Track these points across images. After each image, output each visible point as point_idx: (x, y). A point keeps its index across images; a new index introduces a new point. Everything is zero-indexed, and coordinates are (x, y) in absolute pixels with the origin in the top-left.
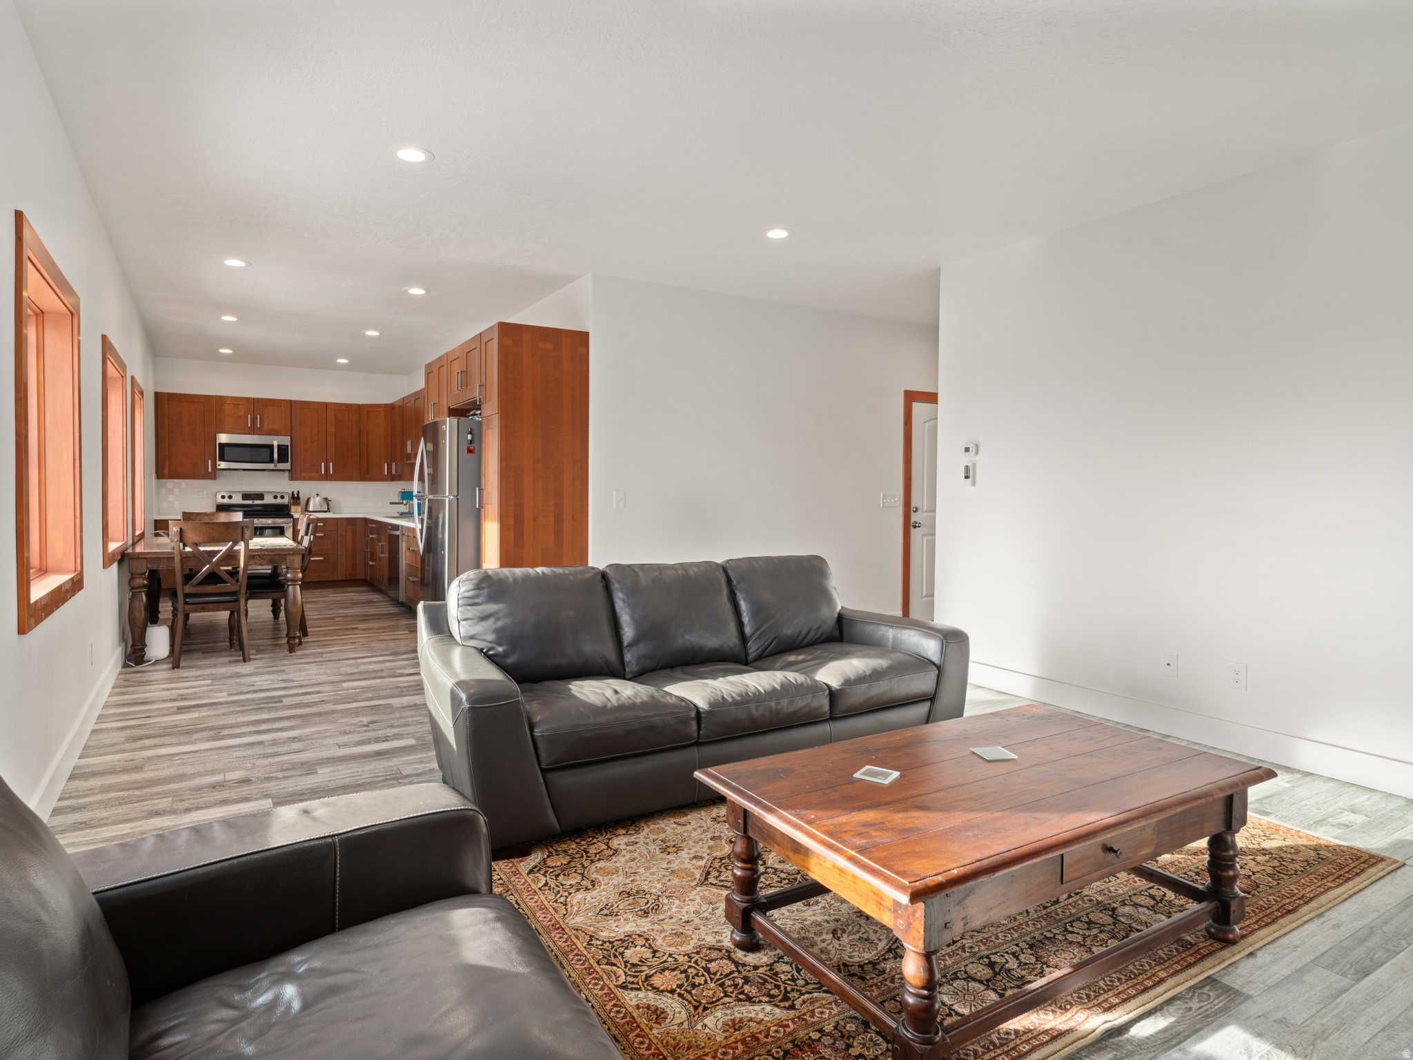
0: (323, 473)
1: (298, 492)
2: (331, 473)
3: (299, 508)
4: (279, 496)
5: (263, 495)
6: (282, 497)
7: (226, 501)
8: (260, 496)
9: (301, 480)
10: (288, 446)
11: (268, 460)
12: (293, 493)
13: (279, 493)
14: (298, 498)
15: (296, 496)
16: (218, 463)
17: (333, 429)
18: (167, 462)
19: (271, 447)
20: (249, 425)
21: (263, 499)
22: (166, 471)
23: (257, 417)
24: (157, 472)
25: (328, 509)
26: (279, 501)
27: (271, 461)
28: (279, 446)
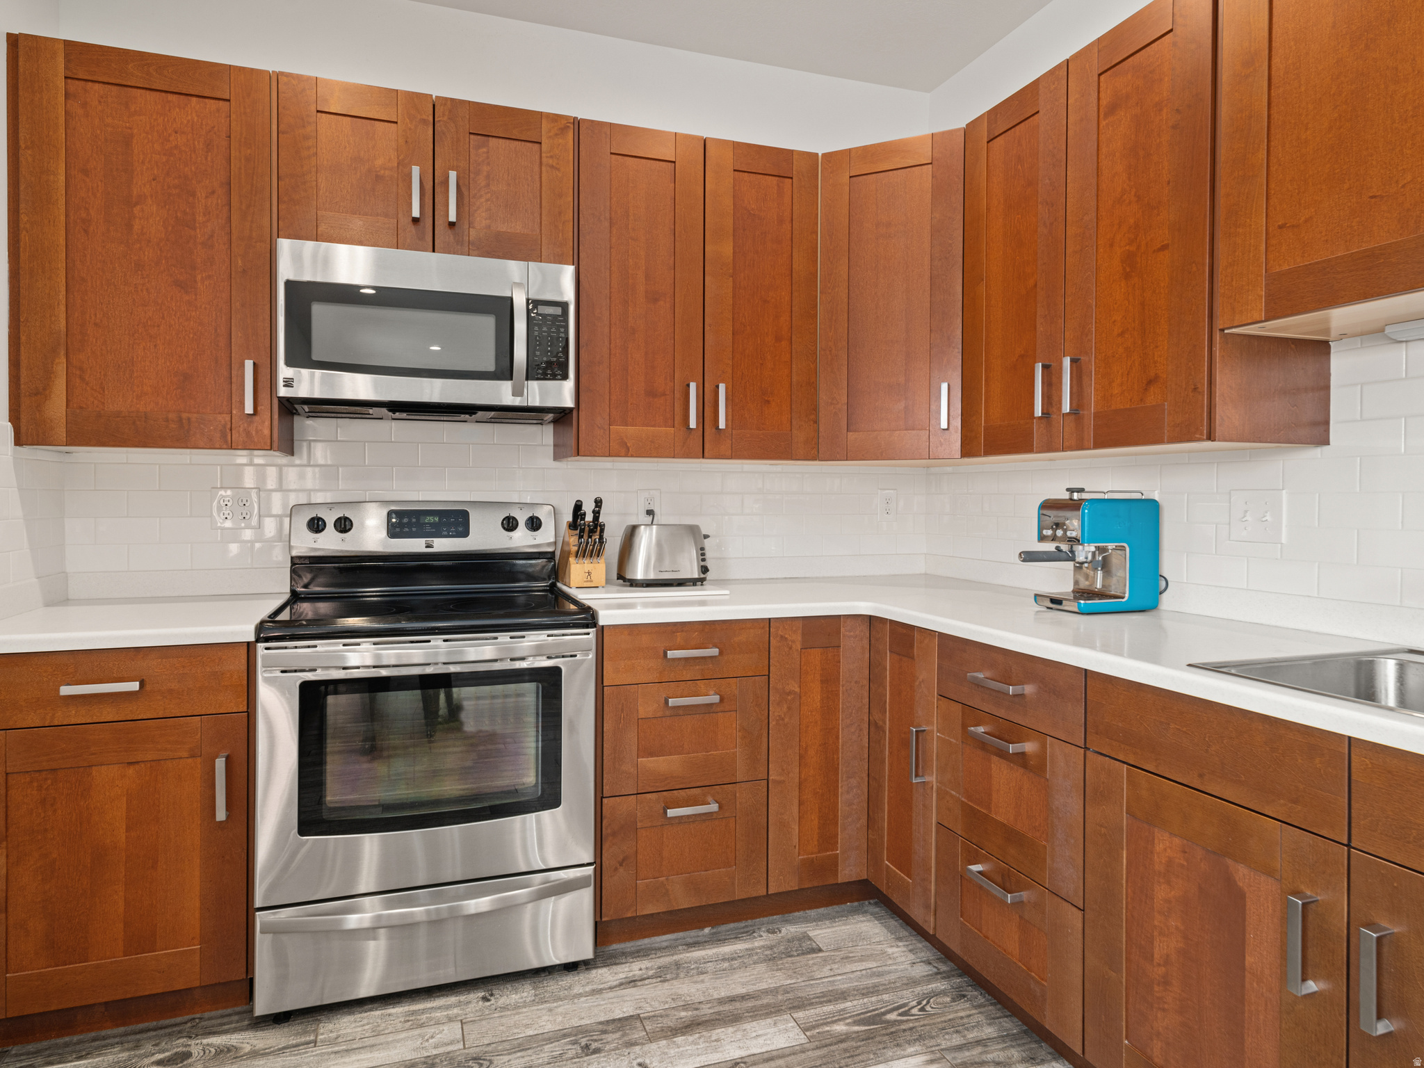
0: (693, 424)
1: (598, 503)
2: (722, 425)
3: (599, 568)
4: (522, 518)
5: (464, 515)
6: (534, 524)
7: (330, 543)
8: (456, 521)
9: (610, 454)
10: (565, 306)
11: (491, 367)
12: (578, 507)
13: (522, 505)
14: (597, 527)
15: (589, 518)
16: (284, 371)
17: (727, 249)
18: (61, 368)
19: (501, 308)
20: (416, 213)
21: (465, 533)
22: (57, 407)
23: (446, 182)
24: (15, 417)
25: (705, 570)
26: (521, 539)
27: (504, 371)
28: (533, 304)
